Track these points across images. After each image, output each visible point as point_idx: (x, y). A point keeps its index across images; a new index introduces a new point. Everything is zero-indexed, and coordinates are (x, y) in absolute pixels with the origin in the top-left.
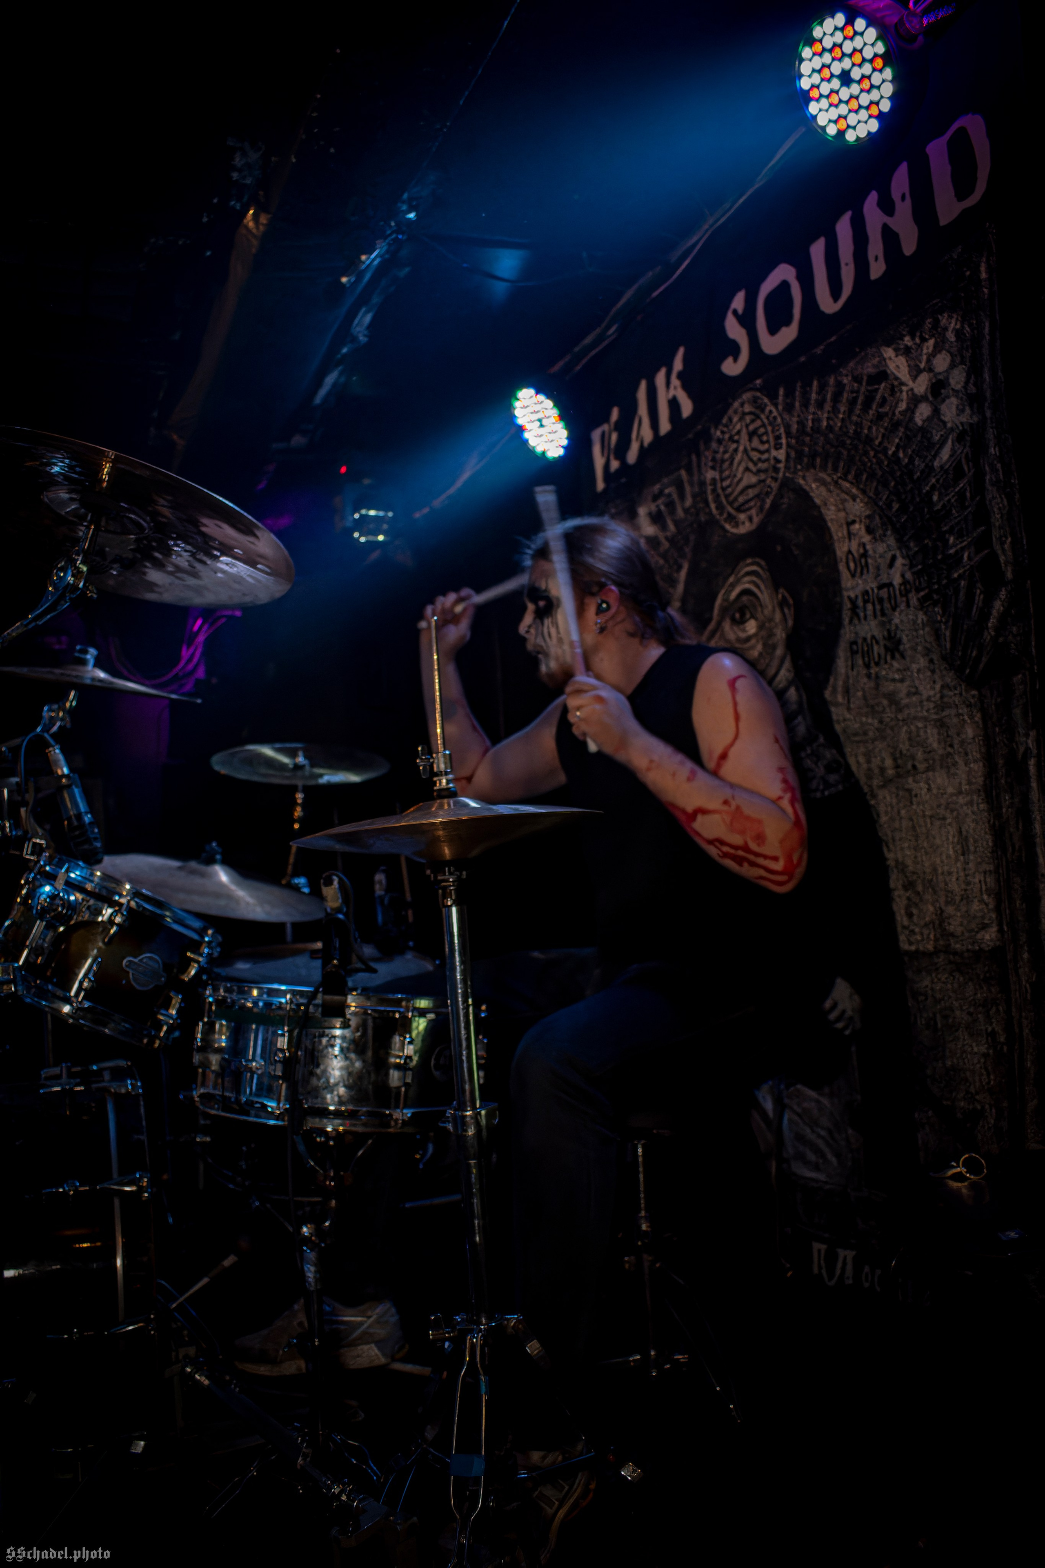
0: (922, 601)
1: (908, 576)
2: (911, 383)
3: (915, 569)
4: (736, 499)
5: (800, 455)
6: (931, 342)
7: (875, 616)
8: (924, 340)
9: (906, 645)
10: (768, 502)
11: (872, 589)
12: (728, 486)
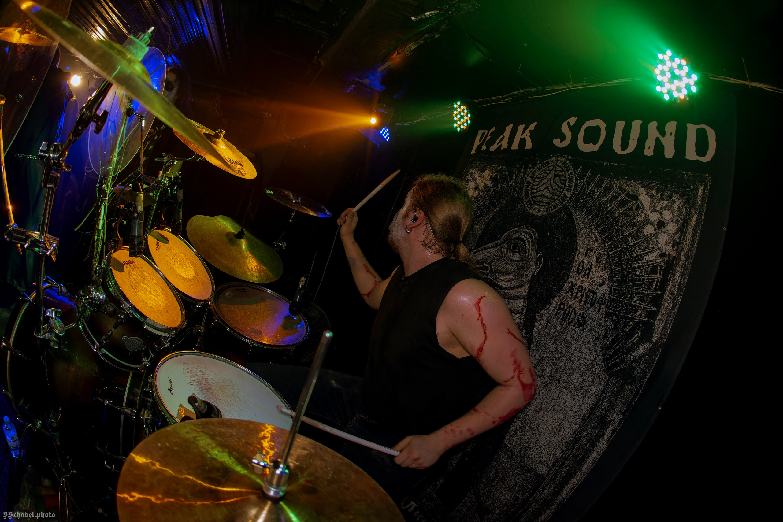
0: (608, 314)
1: (607, 296)
2: (648, 212)
3: (612, 297)
4: (536, 197)
5: (578, 201)
6: (666, 202)
7: (580, 301)
8: (662, 198)
9: (588, 327)
10: (553, 211)
11: (585, 288)
12: (534, 189)
